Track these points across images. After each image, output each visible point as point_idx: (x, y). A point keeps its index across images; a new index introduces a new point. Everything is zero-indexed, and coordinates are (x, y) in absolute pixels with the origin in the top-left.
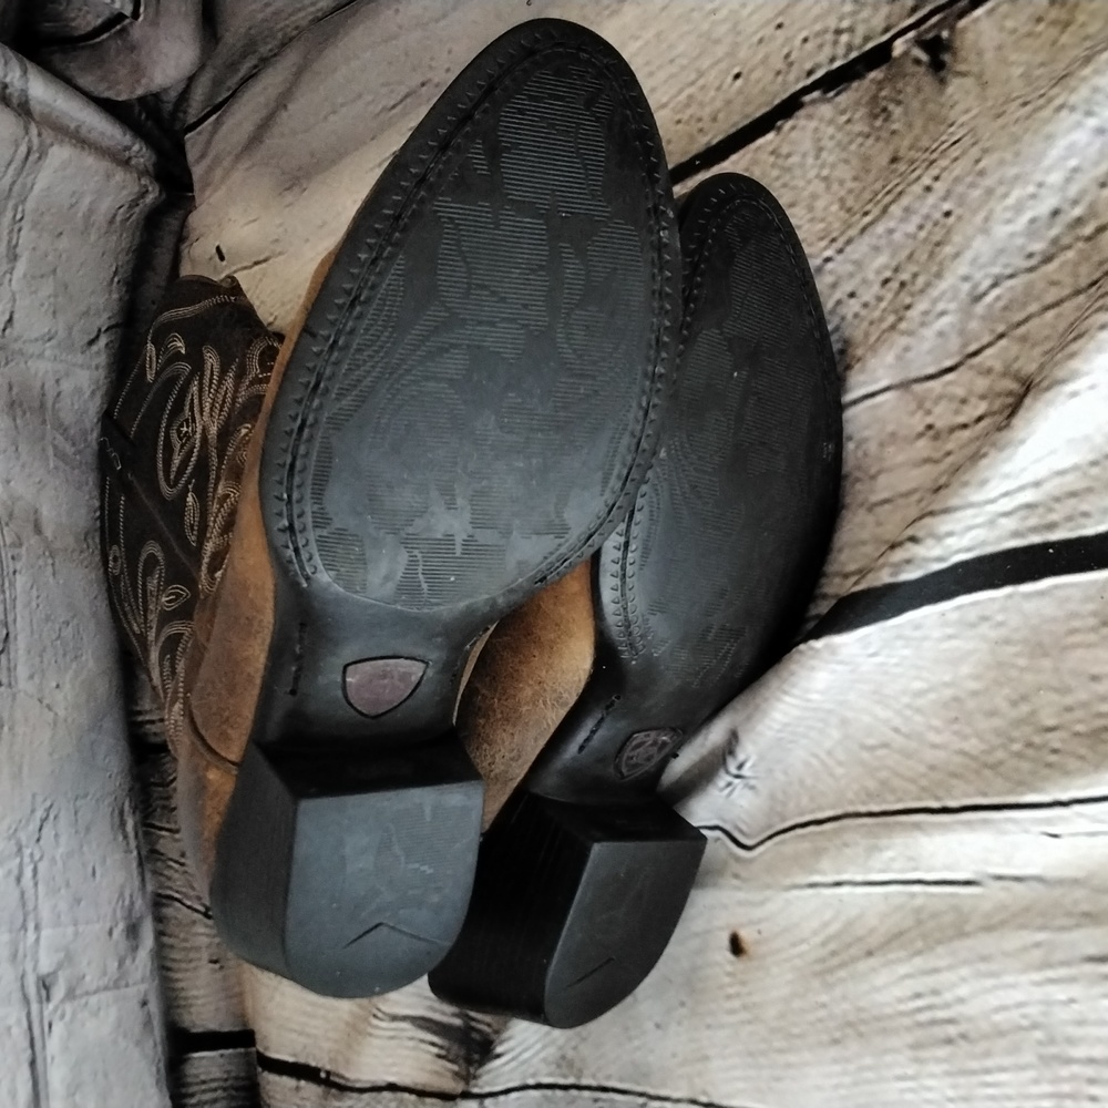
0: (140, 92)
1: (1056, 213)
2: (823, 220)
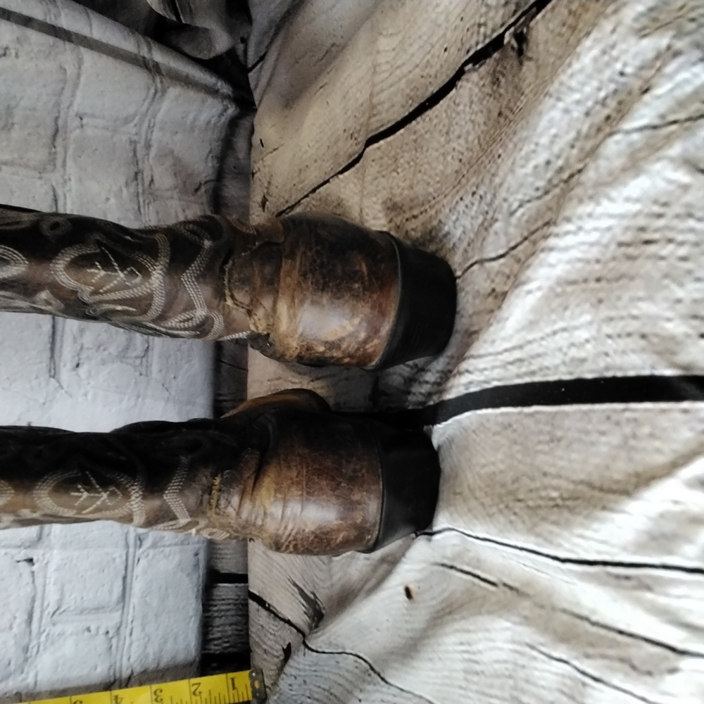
1: (548, 163)
2: (471, 150)
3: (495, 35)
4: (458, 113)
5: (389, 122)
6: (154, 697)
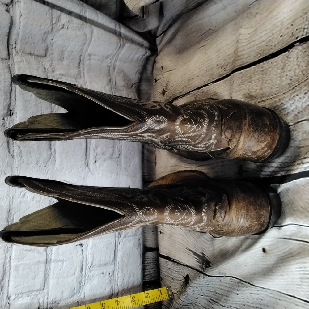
0: (145, 30)
2: (298, 76)
4: (290, 61)
5: (247, 63)
6: (132, 300)
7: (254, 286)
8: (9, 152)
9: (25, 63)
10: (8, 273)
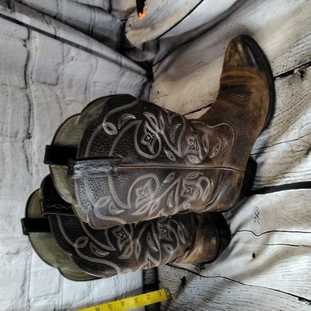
3: (290, 70)
6: (135, 301)
7: (243, 284)
8: (28, 170)
9: (40, 91)
10: (29, 278)
